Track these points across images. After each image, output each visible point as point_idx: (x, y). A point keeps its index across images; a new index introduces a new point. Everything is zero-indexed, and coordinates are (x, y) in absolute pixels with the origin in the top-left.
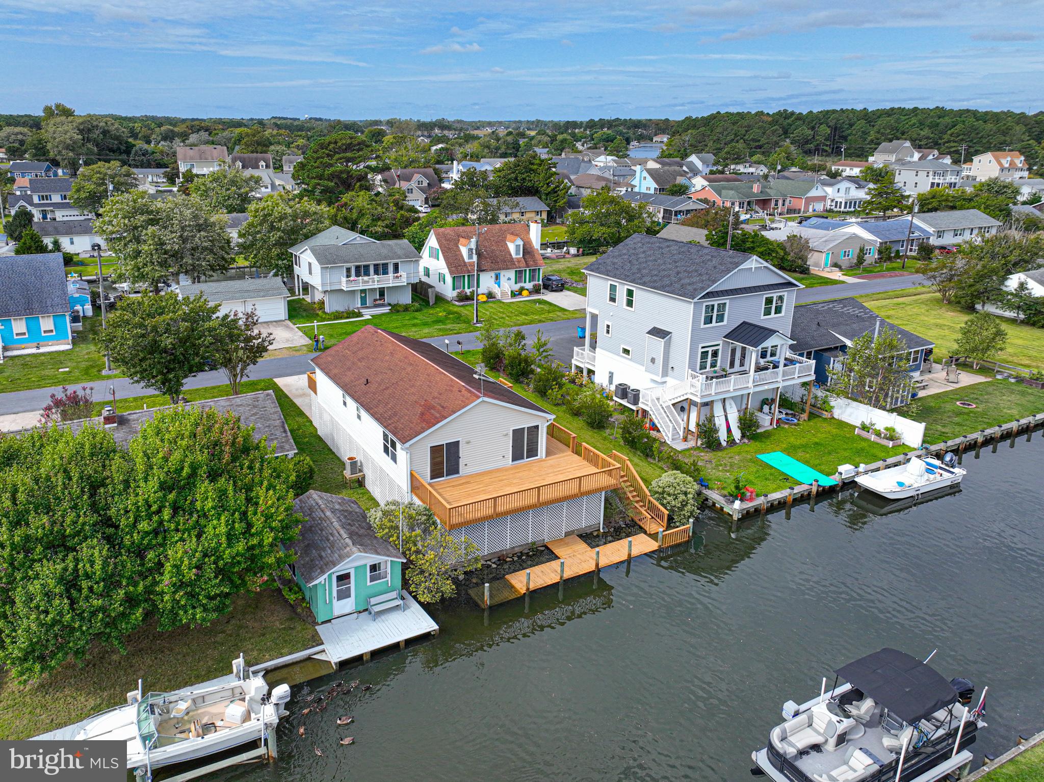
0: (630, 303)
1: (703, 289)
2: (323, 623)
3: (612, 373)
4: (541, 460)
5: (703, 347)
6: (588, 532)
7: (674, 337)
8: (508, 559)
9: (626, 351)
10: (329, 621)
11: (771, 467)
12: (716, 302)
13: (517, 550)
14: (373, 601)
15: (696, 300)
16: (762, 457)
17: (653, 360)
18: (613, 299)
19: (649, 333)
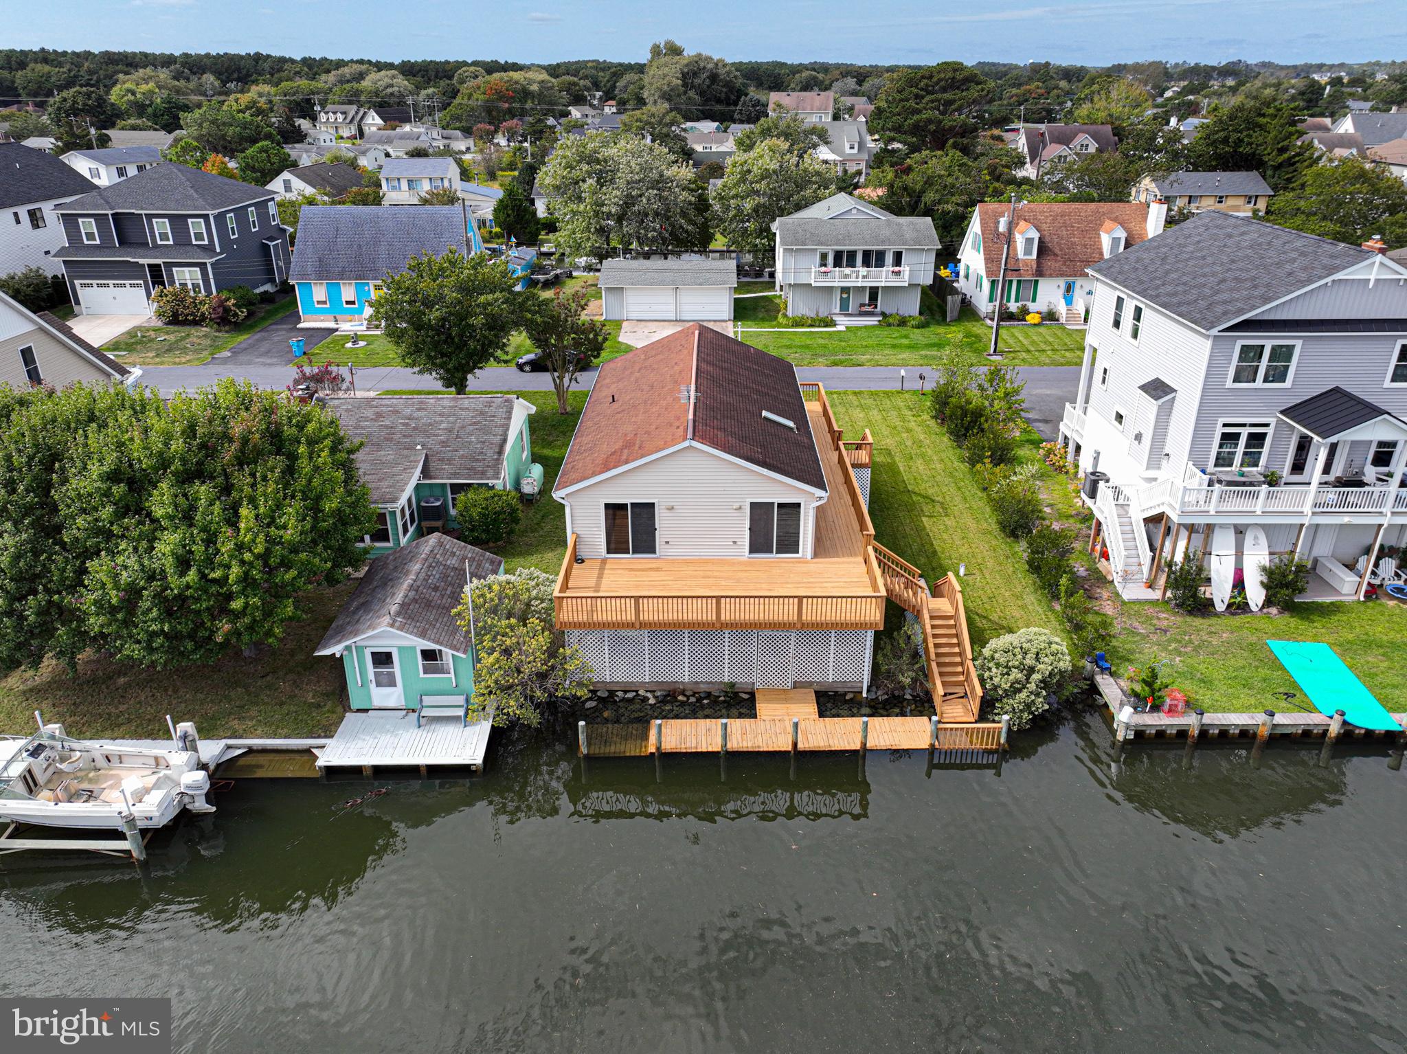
0: (1135, 335)
1: (1235, 312)
3: (1098, 453)
5: (1225, 425)
7: (1180, 397)
9: (1119, 417)
12: (1269, 342)
15: (1214, 332)
17: (1138, 437)
18: (1117, 324)
19: (1143, 388)
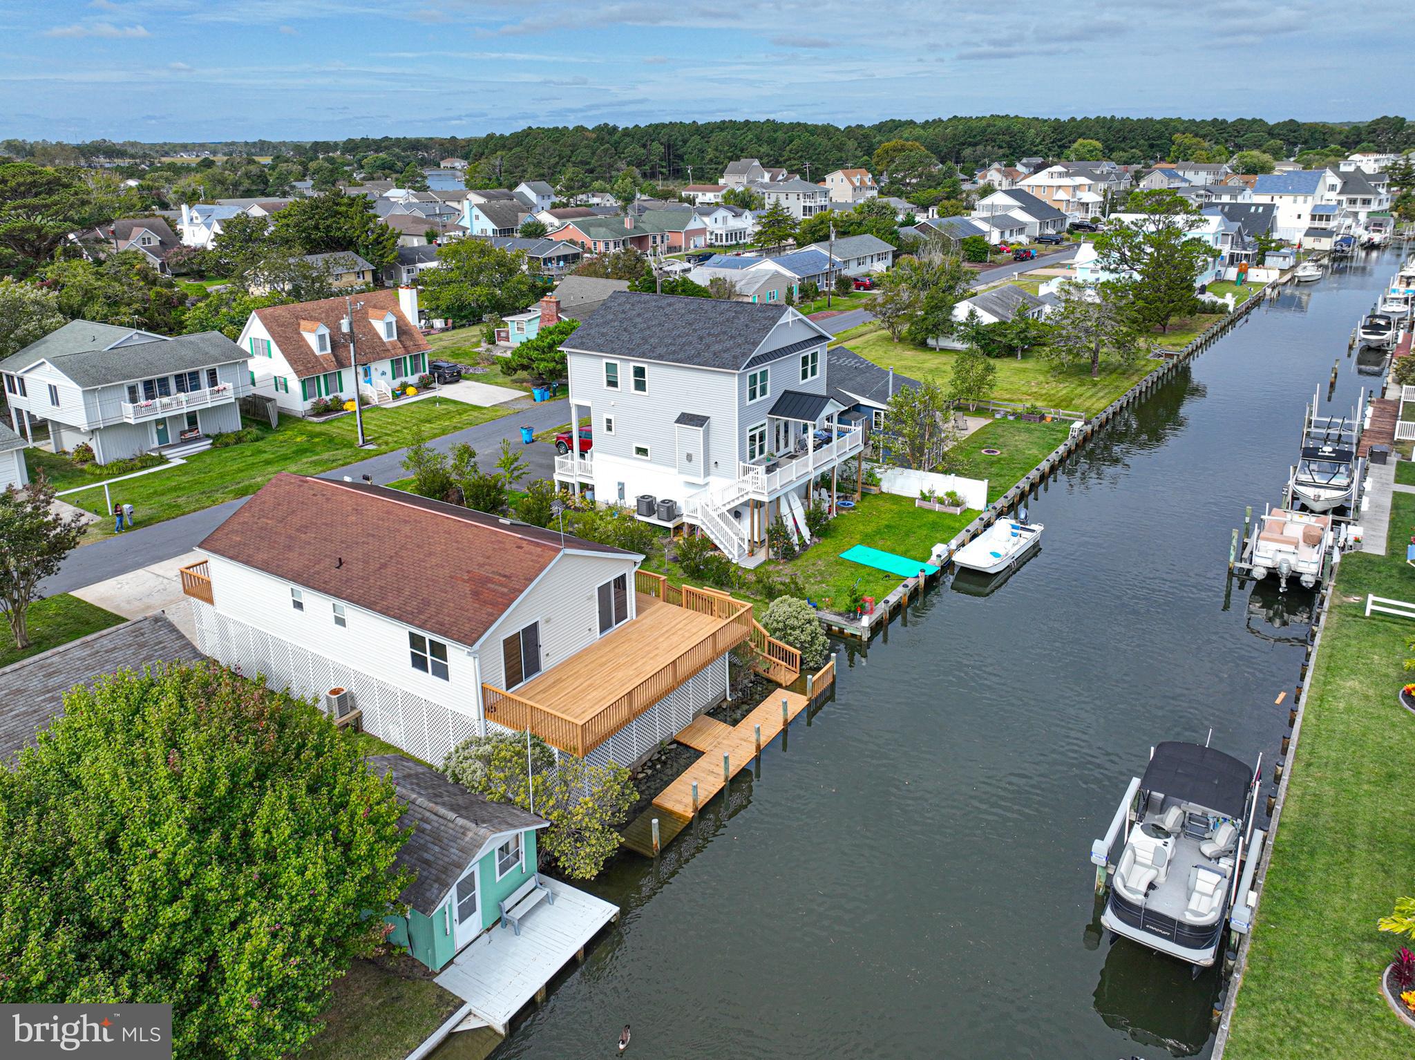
0: (640, 386)
1: (745, 355)
2: (443, 969)
3: (623, 484)
4: (635, 623)
5: (751, 430)
6: (715, 705)
7: (714, 422)
8: (641, 776)
9: (642, 451)
10: (451, 962)
11: (864, 566)
12: (757, 370)
13: (645, 759)
14: (508, 904)
15: (741, 371)
16: (845, 555)
17: (689, 458)
18: (612, 383)
19: (678, 421)
